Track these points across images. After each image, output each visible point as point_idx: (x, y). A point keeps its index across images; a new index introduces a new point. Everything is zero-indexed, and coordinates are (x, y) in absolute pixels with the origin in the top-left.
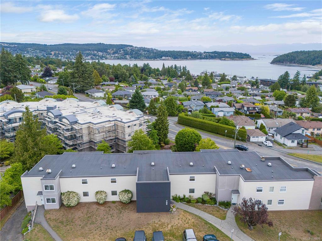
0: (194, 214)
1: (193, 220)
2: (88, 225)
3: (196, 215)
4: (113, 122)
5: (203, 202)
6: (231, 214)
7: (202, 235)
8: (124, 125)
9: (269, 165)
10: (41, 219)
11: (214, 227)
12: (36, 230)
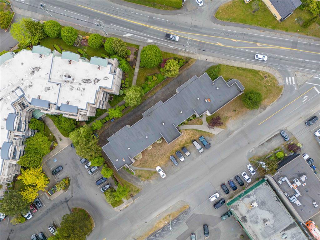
0: (190, 129)
1: (191, 132)
2: (154, 158)
3: (191, 129)
4: (101, 91)
5: (191, 120)
6: (204, 119)
7: (197, 137)
8: (112, 90)
9: (218, 88)
10: (135, 168)
11: (200, 131)
12: (138, 172)
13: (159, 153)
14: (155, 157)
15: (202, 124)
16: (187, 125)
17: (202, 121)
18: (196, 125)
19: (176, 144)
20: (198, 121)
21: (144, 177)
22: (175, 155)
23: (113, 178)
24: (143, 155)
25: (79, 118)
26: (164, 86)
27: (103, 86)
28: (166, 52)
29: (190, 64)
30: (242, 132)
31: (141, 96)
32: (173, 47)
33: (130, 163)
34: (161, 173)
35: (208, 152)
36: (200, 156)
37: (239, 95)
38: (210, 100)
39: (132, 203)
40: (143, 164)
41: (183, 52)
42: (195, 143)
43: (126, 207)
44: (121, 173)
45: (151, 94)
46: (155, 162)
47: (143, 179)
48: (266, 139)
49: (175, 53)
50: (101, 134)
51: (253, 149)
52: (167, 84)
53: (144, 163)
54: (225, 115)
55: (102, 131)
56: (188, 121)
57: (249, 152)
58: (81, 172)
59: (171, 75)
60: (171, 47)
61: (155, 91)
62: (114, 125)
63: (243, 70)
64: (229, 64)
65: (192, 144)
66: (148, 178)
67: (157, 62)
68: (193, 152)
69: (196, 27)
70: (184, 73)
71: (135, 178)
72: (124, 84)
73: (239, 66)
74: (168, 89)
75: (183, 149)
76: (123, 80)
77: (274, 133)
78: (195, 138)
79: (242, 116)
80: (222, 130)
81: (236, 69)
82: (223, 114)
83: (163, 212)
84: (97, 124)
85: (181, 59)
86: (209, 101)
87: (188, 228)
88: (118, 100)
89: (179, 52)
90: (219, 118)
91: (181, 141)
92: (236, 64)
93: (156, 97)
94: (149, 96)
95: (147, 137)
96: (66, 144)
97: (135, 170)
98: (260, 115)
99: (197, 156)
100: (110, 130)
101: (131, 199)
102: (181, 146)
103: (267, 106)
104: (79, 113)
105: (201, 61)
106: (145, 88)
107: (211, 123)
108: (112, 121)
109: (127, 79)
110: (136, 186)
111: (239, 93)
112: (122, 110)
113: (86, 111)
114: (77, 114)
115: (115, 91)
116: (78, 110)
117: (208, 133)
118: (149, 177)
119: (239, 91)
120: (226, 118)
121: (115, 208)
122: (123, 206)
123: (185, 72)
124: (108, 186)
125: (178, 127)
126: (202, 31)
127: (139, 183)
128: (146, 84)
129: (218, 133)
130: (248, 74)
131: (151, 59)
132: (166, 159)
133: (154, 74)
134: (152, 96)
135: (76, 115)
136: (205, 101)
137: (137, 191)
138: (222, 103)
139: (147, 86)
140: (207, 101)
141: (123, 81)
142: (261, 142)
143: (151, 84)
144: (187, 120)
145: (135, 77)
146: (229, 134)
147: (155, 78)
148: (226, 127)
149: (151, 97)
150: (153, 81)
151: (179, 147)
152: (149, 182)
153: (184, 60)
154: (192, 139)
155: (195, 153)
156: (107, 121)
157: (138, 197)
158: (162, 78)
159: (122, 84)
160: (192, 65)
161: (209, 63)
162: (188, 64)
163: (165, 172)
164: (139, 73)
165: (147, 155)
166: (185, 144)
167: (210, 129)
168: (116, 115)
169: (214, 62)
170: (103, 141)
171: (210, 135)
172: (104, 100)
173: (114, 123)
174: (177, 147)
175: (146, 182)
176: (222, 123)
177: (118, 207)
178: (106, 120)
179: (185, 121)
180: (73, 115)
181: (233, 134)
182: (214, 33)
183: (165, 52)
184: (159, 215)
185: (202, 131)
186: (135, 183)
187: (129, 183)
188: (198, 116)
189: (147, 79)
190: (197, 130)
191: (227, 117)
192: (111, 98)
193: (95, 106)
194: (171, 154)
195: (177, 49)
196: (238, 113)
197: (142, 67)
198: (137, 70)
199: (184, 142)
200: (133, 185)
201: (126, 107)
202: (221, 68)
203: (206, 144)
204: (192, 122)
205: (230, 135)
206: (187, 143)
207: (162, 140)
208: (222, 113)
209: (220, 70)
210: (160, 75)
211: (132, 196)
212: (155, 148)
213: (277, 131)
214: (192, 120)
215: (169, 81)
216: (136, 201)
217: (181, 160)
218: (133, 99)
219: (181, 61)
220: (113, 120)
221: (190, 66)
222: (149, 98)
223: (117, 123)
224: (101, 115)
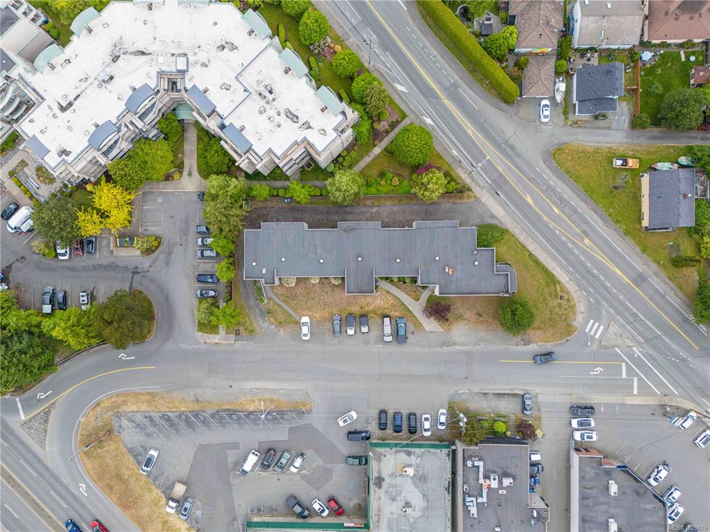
0: (393, 295)
1: (392, 301)
2: (309, 300)
3: (395, 296)
4: (302, 146)
5: (404, 282)
6: (425, 295)
7: (397, 314)
8: (319, 155)
9: (476, 263)
10: (271, 294)
11: (407, 308)
12: (271, 303)
13: (322, 297)
14: (312, 299)
15: (417, 300)
16: (393, 287)
17: (420, 295)
18: (407, 296)
19: (357, 303)
20: (415, 292)
21: (275, 319)
22: (344, 319)
23: (227, 286)
24: (296, 283)
25: (243, 163)
26: (402, 203)
27: (311, 140)
28: (441, 153)
29: (464, 198)
30: (468, 354)
31: (356, 194)
32: (456, 154)
33: (271, 281)
34: (305, 330)
35: (395, 349)
36: (381, 346)
37: (501, 295)
38: (453, 272)
39: (230, 344)
40: (287, 299)
41: (465, 173)
42: (387, 320)
43: (217, 344)
44: (246, 288)
45: (373, 201)
46: (307, 307)
47: (272, 320)
48: (497, 389)
49: (454, 166)
50: (255, 208)
51: (467, 391)
52: (408, 204)
53: (290, 296)
54: (461, 311)
55: (260, 205)
56: (400, 281)
57: (456, 391)
58: (186, 245)
59: (423, 195)
60: (454, 152)
61: (382, 201)
62: (285, 208)
63: (537, 263)
64: (522, 239)
65: (380, 321)
66: (280, 323)
67: (416, 161)
68: (375, 333)
69: (512, 147)
70: (446, 205)
71: (261, 310)
72: (344, 157)
73: (534, 253)
74: (405, 212)
75: (363, 318)
76: (345, 151)
77: (515, 389)
78: (391, 314)
79: (486, 330)
80: (441, 329)
81: (527, 254)
82: (458, 308)
83: (267, 389)
84: (261, 190)
85: (455, 181)
86: (450, 273)
87: (287, 439)
88: (317, 176)
89: (460, 169)
90: (447, 309)
91: (368, 303)
92: (532, 247)
93: (377, 211)
94: (368, 202)
95: (322, 261)
96: (193, 187)
97: (270, 299)
98: (513, 348)
99: (376, 343)
100: (274, 212)
101: (233, 336)
102: (363, 312)
103: (533, 342)
104: (248, 155)
105: (484, 205)
106: (371, 186)
107: (431, 307)
108: (286, 200)
109: (353, 154)
110: (254, 322)
111: (502, 292)
112: (313, 194)
113: (259, 160)
114: (242, 154)
115: (323, 160)
116: (250, 149)
117: (417, 320)
118: (282, 323)
119: (505, 290)
120: (460, 318)
121: (200, 334)
122: (215, 339)
123: (448, 204)
124: (212, 293)
125: (378, 279)
126: (518, 160)
127: (261, 322)
128: (376, 181)
129: (432, 330)
130: (539, 276)
131: (409, 149)
132: (327, 314)
133: (399, 175)
134: (373, 206)
135: (241, 156)
136: (445, 269)
137: (251, 331)
138: (468, 290)
139: (375, 185)
140: (447, 270)
141: (345, 153)
142: (485, 389)
143: (384, 187)
144: (399, 278)
145: (367, 160)
146: (447, 344)
147: (396, 181)
148: (449, 329)
149: (370, 206)
150: (390, 184)
151: (358, 309)
152: (276, 330)
153: (459, 187)
154: (387, 312)
155: (377, 337)
156: (278, 195)
157: (247, 341)
158: (406, 189)
159: (339, 156)
160: (465, 201)
161: (493, 217)
162: (462, 196)
163: (312, 333)
164: (377, 157)
165: (304, 288)
166: (370, 312)
167: (424, 316)
168: (298, 196)
169: (502, 221)
170: (253, 221)
171: (417, 324)
172: (297, 161)
173: (286, 205)
174: (355, 309)
175: (273, 327)
176: (447, 320)
177: (205, 334)
178: (278, 193)
179: (395, 276)
180: (236, 152)
181: (453, 347)
182: (532, 175)
183: (438, 153)
184: (258, 389)
185: (410, 311)
186: (255, 317)
187: (247, 311)
188: (419, 283)
189: (382, 175)
190: (403, 304)
191: (461, 316)
192: (309, 165)
193: (277, 161)
194: (339, 313)
195: (460, 161)
196: (482, 322)
197: (389, 152)
198: (377, 150)
199: (371, 308)
200: (249, 318)
201: (321, 195)
202: (506, 237)
203: (402, 332)
204: (405, 286)
205: (447, 346)
206: (375, 313)
207: (340, 282)
208: (459, 305)
209: (503, 239)
210: (406, 183)
211: (237, 332)
212: (322, 286)
213: (522, 390)
214: (406, 283)
215: (414, 202)
216: (239, 344)
217: (348, 331)
218: (340, 191)
219: (453, 183)
220: (289, 200)
221: (462, 201)
222: (365, 205)
223: (292, 209)
224: (276, 180)
